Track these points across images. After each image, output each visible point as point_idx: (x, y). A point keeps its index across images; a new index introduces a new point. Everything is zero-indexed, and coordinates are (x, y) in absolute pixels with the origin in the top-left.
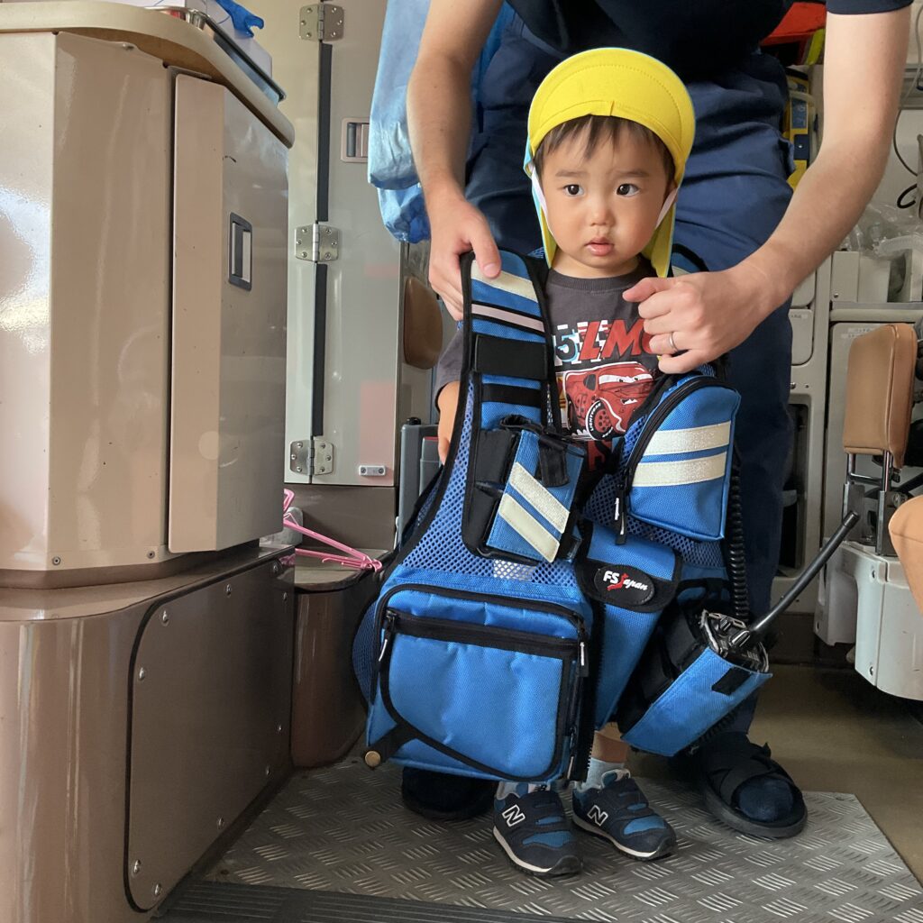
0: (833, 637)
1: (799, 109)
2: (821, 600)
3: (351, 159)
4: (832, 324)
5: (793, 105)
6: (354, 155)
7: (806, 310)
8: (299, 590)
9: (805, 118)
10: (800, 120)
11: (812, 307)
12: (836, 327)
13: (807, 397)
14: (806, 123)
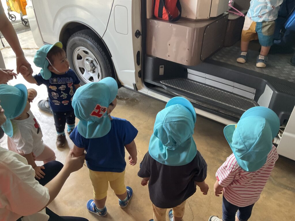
8: (229, 20)
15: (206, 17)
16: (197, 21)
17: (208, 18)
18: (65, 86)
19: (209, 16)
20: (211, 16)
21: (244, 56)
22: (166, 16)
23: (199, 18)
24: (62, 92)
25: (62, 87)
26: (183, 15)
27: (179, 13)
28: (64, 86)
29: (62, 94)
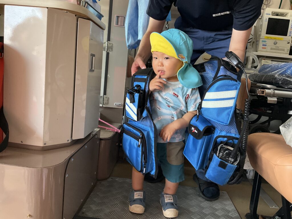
3: (117, 26)
8: (101, 139)
15: (66, 139)
16: (47, 150)
17: (69, 142)
19: (69, 139)
20: (74, 138)
21: (140, 200)
26: (14, 138)
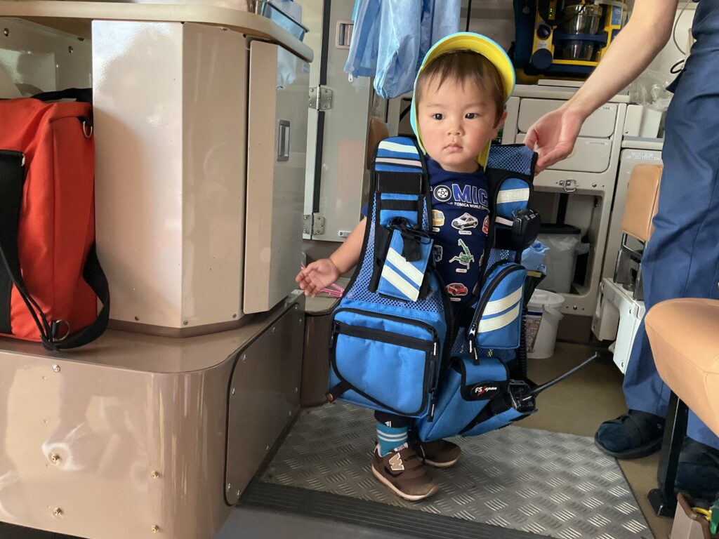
0: (603, 336)
1: (617, 13)
2: (598, 313)
3: (342, 47)
4: (622, 149)
5: (613, 10)
6: (343, 44)
7: (607, 140)
8: (307, 315)
9: (619, 18)
10: (616, 20)
11: (611, 138)
12: (624, 151)
13: (602, 192)
14: (620, 21)
15: (228, 312)
16: (189, 335)
17: (237, 318)
18: (476, 220)
19: (237, 312)
20: (246, 311)
22: (24, 324)
23: (196, 322)
24: (461, 242)
25: (464, 219)
26: (121, 311)
27: (100, 306)
28: (470, 219)
29: (461, 249)
